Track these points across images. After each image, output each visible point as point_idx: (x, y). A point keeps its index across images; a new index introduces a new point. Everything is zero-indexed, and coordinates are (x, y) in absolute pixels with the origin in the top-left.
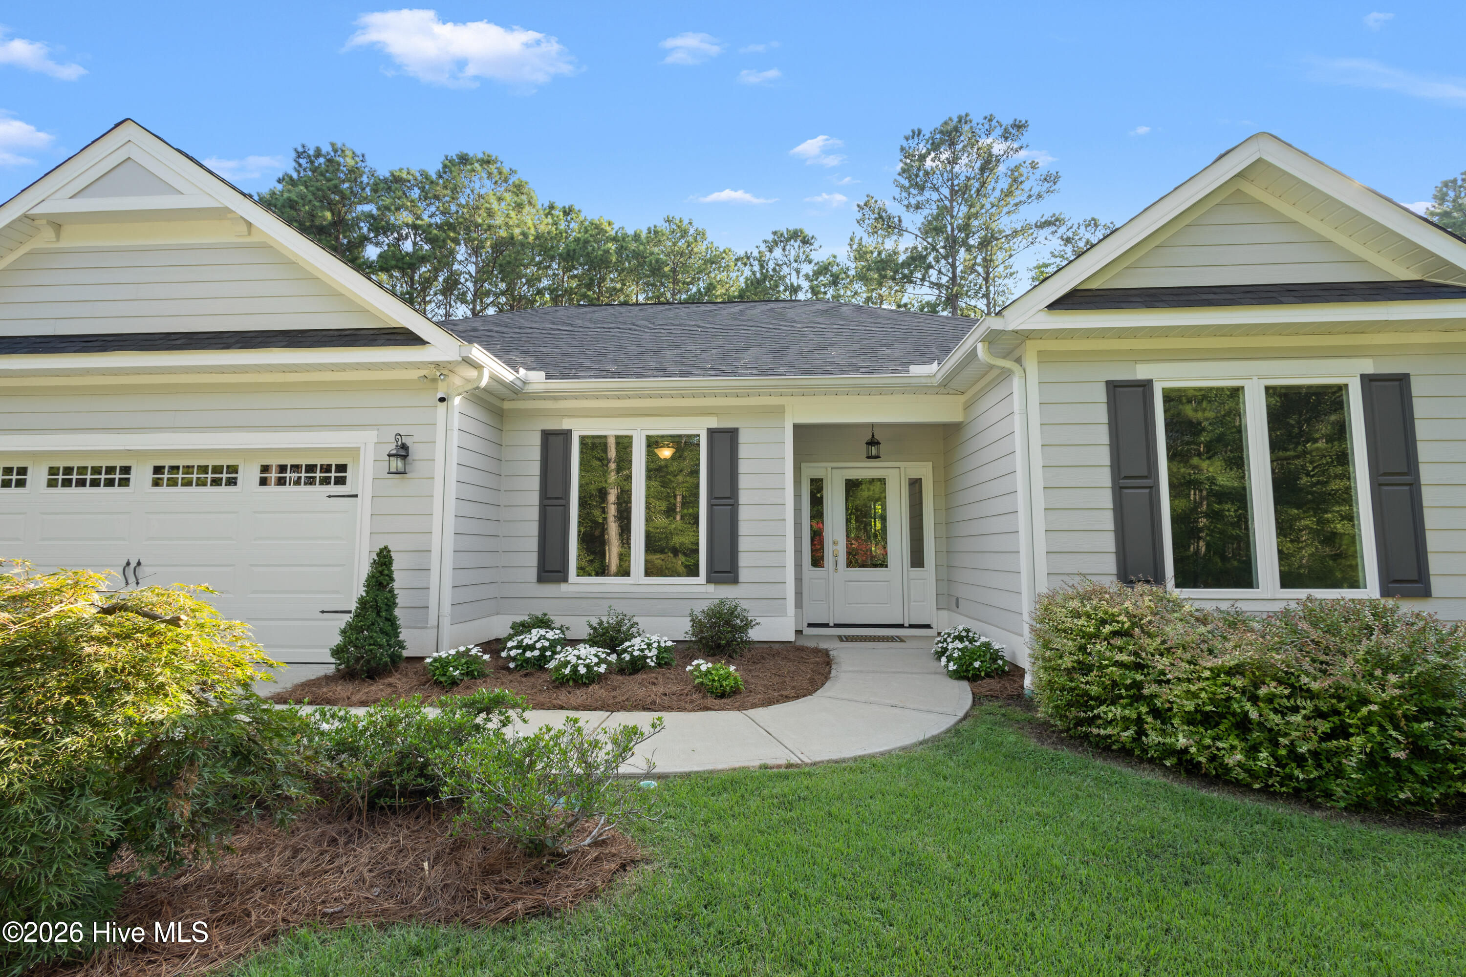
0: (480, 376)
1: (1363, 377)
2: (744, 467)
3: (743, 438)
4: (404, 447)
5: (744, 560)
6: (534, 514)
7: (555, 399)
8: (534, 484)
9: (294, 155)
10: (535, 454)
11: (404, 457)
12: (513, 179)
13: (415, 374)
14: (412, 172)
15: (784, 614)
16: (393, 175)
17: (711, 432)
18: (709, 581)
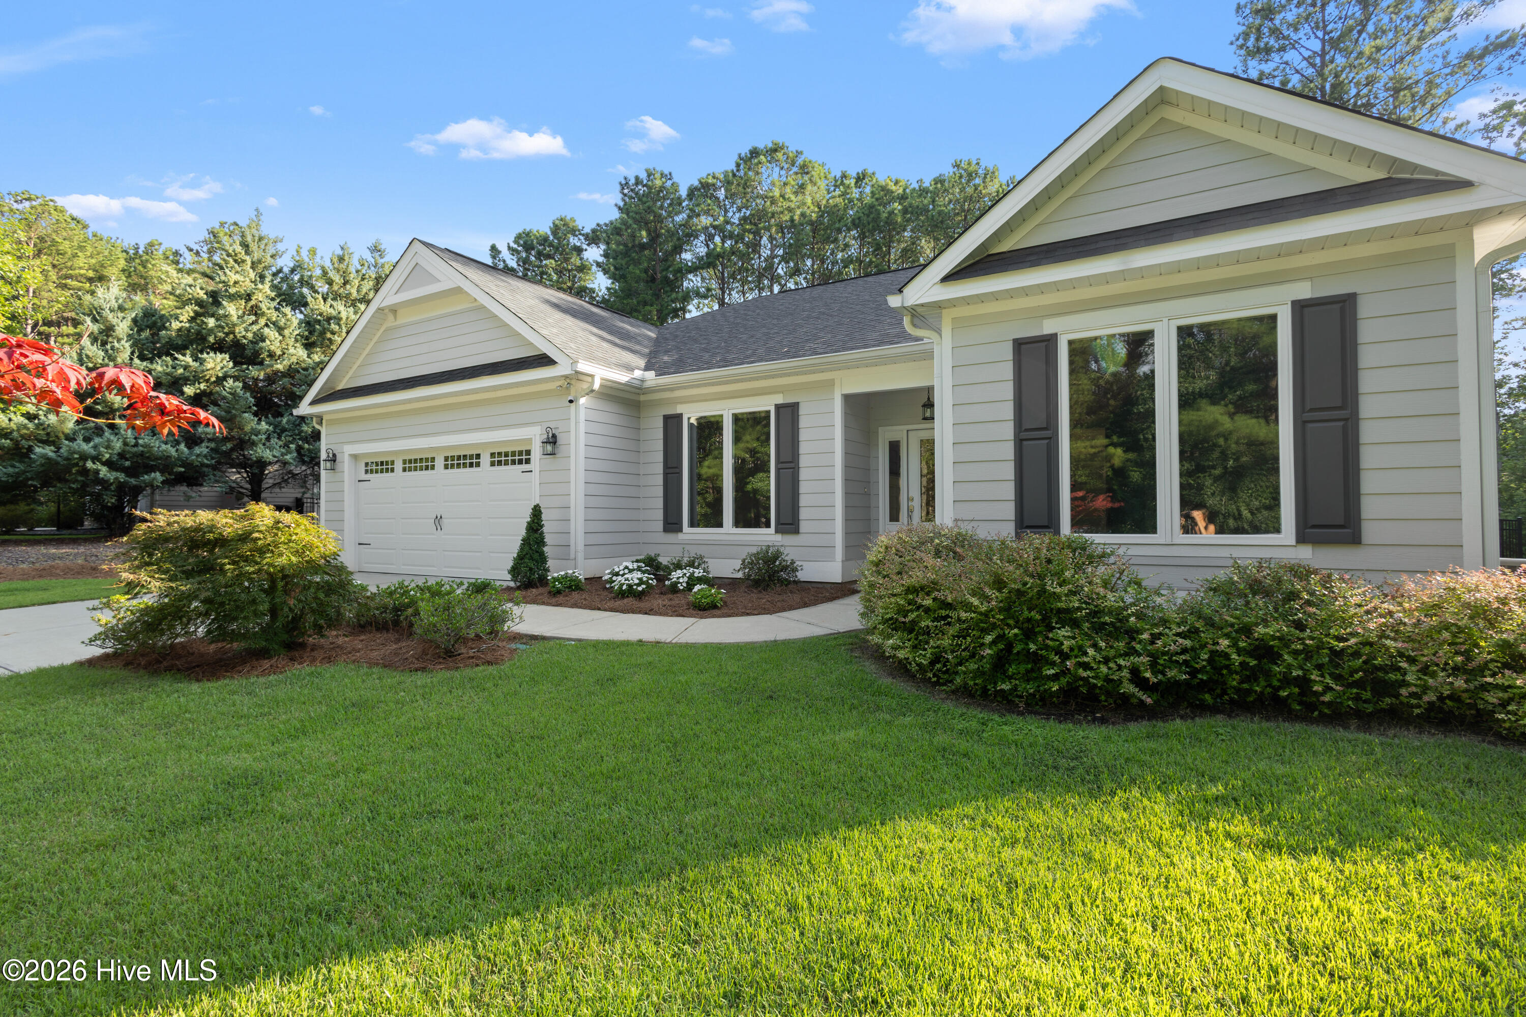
0: (593, 383)
1: (1295, 304)
2: (803, 435)
3: (802, 411)
4: (554, 436)
5: (804, 514)
6: (660, 480)
7: (672, 390)
8: (659, 457)
9: (619, 188)
10: (660, 434)
11: (555, 443)
12: (800, 161)
13: (553, 386)
14: (717, 175)
15: (833, 559)
16: (701, 183)
17: (778, 407)
18: (777, 531)
